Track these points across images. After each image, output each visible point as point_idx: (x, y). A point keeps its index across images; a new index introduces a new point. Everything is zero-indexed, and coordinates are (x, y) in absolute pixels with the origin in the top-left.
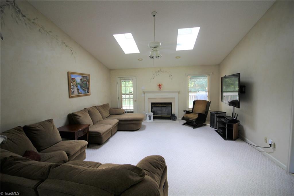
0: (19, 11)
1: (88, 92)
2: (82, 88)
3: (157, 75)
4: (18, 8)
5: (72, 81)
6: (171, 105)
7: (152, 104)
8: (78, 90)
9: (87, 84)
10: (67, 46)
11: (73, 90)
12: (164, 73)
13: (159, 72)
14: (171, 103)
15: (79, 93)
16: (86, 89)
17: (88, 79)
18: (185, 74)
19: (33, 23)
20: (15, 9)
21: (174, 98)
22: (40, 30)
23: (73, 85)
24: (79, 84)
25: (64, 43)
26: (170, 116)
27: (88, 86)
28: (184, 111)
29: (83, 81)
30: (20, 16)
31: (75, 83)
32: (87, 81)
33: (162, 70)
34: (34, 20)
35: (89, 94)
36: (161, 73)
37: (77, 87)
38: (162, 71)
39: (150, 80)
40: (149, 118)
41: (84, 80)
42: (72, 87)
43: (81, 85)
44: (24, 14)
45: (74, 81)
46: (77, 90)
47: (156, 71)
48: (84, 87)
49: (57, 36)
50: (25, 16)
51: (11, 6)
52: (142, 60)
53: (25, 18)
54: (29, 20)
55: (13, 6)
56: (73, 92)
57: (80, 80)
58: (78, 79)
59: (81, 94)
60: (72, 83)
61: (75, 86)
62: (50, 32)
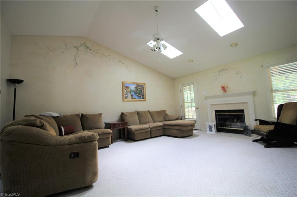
0: (88, 48)
1: (143, 98)
2: (137, 94)
3: (220, 76)
4: (87, 46)
5: (126, 88)
6: (243, 113)
7: (216, 112)
8: (132, 95)
9: (142, 92)
10: (122, 63)
11: (126, 96)
12: (229, 71)
13: (222, 71)
14: (242, 111)
15: (133, 98)
16: (141, 95)
17: (144, 88)
18: (262, 66)
19: (96, 52)
20: (85, 47)
21: (247, 103)
22: (101, 56)
23: (126, 92)
24: (133, 91)
25: (120, 61)
26: (243, 129)
27: (143, 93)
28: (256, 120)
29: (137, 89)
30: (88, 50)
31: (128, 90)
32: (142, 89)
33: (226, 68)
34: (97, 50)
35: (145, 99)
36: (225, 72)
37: (131, 93)
38: (226, 70)
39: (212, 83)
40: (210, 129)
41: (139, 88)
42: (126, 93)
43: (136, 92)
44: (90, 49)
45: (128, 88)
46: (130, 96)
47: (218, 71)
48: (138, 94)
49: (114, 58)
50: (91, 50)
51: (83, 46)
52: (192, 62)
53: (91, 51)
54: (94, 51)
55: (84, 46)
56: (127, 97)
57: (134, 88)
58: (133, 87)
59: (135, 99)
60: (126, 89)
61: (129, 92)
62: (109, 56)
